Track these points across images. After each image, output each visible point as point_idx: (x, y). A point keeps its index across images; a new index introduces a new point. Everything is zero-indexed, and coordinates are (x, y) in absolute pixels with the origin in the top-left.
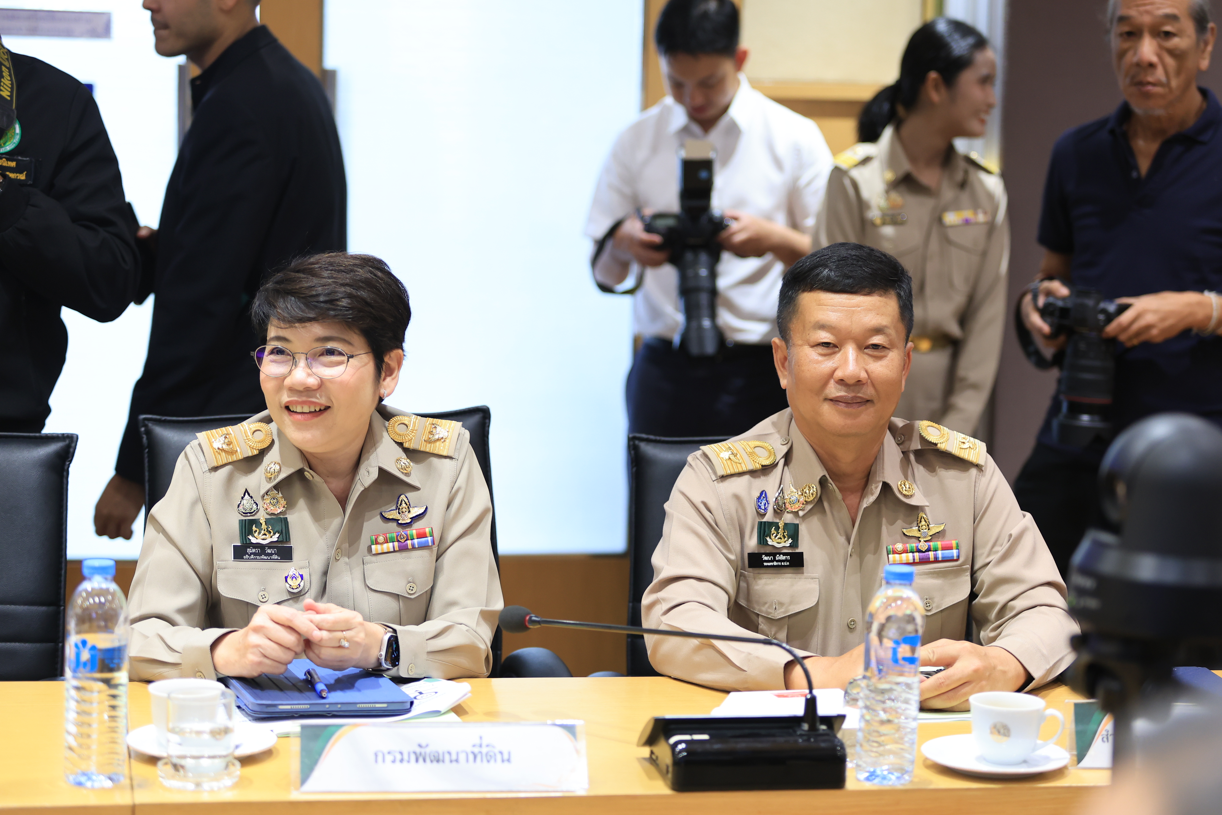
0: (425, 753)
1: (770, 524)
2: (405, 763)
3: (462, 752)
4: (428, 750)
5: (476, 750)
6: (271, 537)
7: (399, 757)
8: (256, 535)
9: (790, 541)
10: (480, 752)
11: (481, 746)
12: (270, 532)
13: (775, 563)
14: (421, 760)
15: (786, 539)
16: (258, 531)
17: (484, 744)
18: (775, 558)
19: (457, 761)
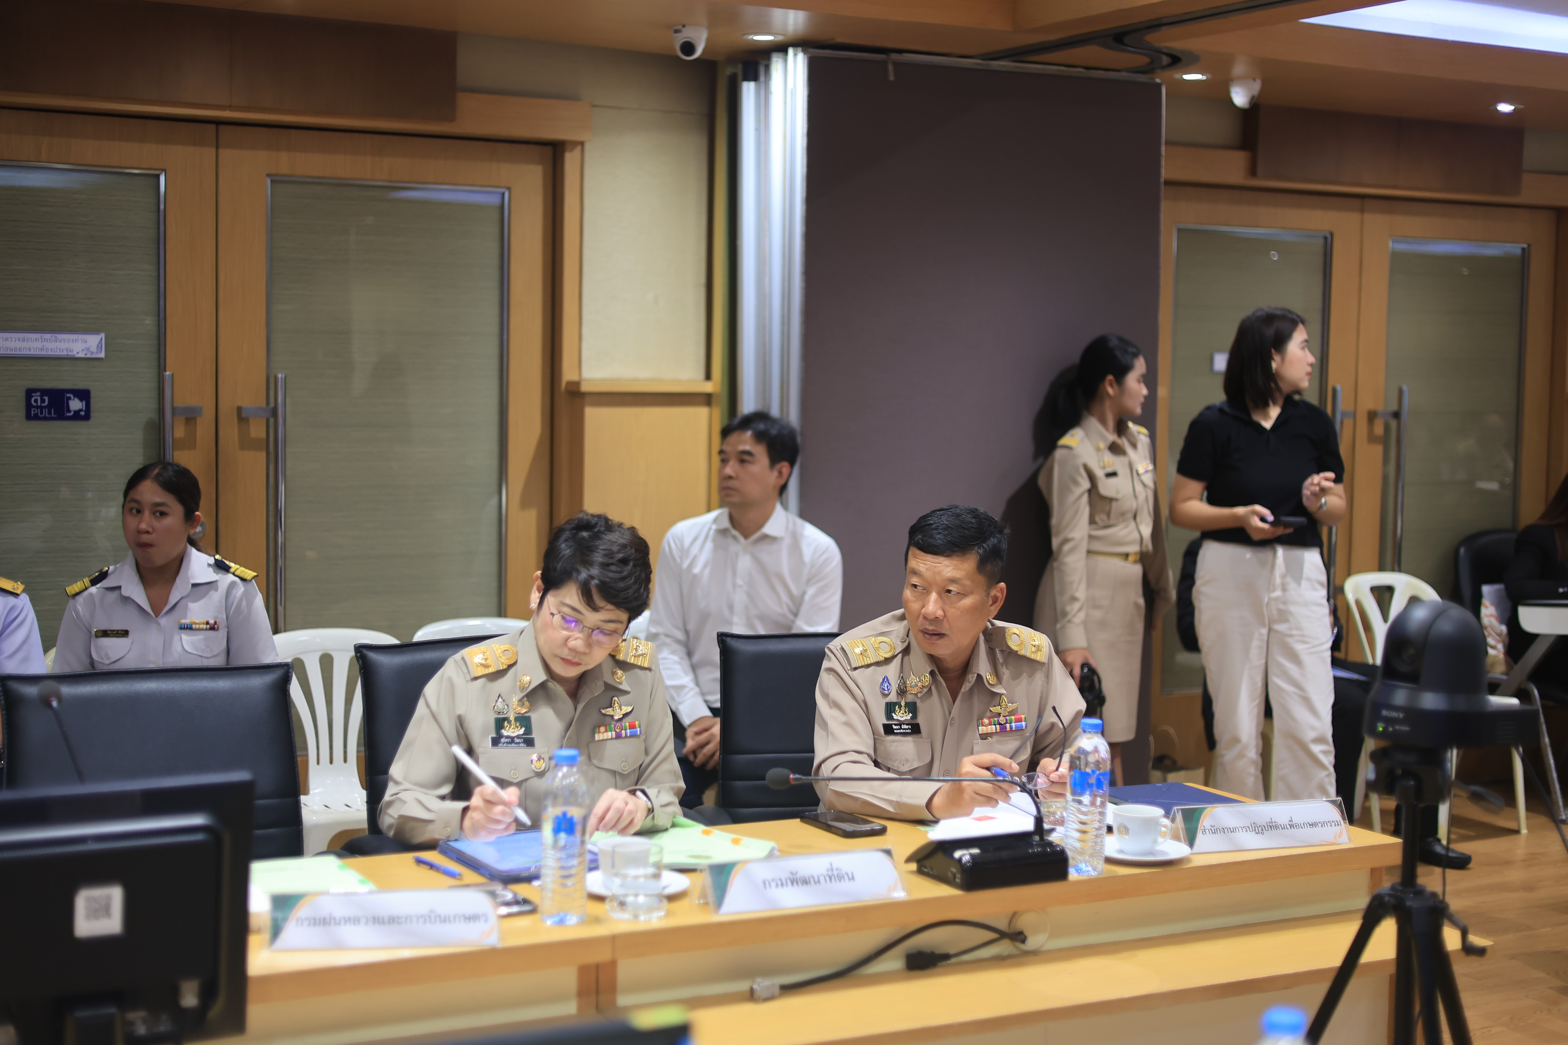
0: (797, 878)
1: (895, 704)
2: (785, 887)
3: (821, 875)
4: (798, 876)
5: (830, 873)
6: (519, 730)
7: (780, 883)
8: (507, 729)
9: (911, 715)
10: (832, 874)
11: (832, 869)
12: (518, 727)
13: (902, 731)
14: (795, 884)
15: (907, 714)
16: (508, 727)
17: (834, 869)
18: (901, 727)
19: (819, 881)
